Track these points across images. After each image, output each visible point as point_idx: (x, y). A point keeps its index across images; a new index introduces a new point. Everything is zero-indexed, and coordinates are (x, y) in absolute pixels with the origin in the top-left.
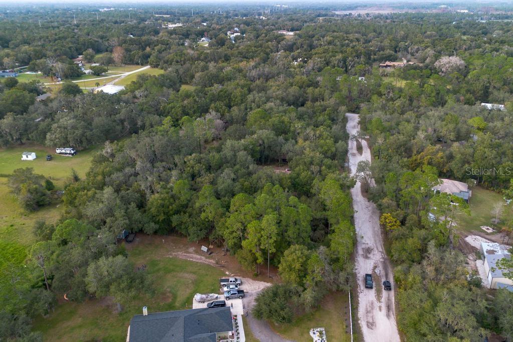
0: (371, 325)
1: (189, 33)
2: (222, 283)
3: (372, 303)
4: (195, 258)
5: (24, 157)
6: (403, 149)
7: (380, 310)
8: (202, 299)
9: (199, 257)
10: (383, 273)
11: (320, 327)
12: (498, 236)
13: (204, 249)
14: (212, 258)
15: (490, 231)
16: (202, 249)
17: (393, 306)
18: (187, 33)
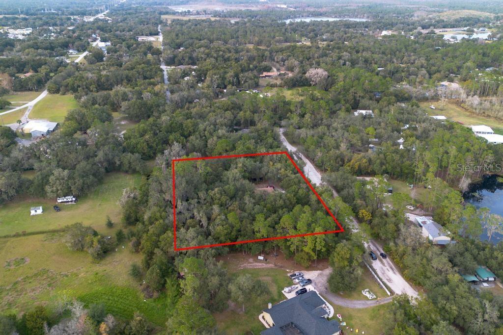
0: (390, 280)
1: (53, 45)
2: (293, 278)
3: (382, 268)
4: (259, 266)
5: (33, 212)
6: (339, 159)
7: (389, 271)
8: (289, 290)
9: (260, 264)
10: (375, 248)
11: (366, 289)
12: (417, 211)
13: (261, 258)
14: (269, 263)
15: (412, 208)
16: (259, 258)
17: (394, 267)
18: (51, 46)
